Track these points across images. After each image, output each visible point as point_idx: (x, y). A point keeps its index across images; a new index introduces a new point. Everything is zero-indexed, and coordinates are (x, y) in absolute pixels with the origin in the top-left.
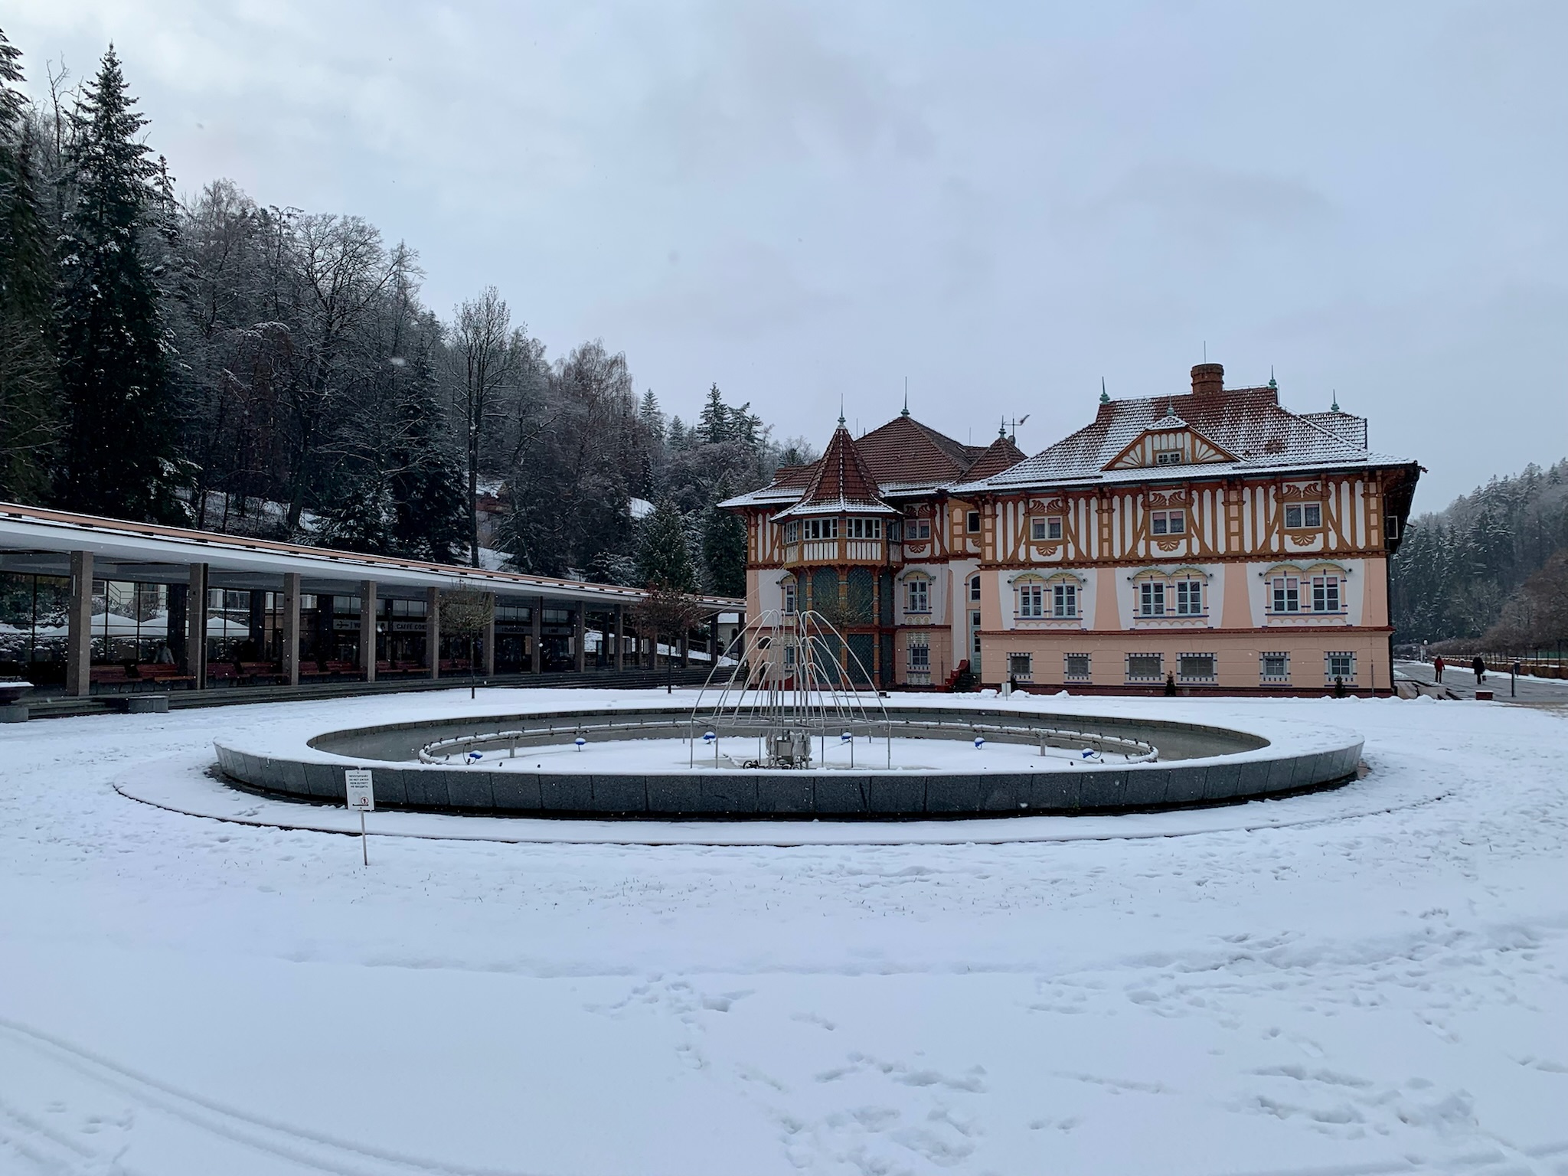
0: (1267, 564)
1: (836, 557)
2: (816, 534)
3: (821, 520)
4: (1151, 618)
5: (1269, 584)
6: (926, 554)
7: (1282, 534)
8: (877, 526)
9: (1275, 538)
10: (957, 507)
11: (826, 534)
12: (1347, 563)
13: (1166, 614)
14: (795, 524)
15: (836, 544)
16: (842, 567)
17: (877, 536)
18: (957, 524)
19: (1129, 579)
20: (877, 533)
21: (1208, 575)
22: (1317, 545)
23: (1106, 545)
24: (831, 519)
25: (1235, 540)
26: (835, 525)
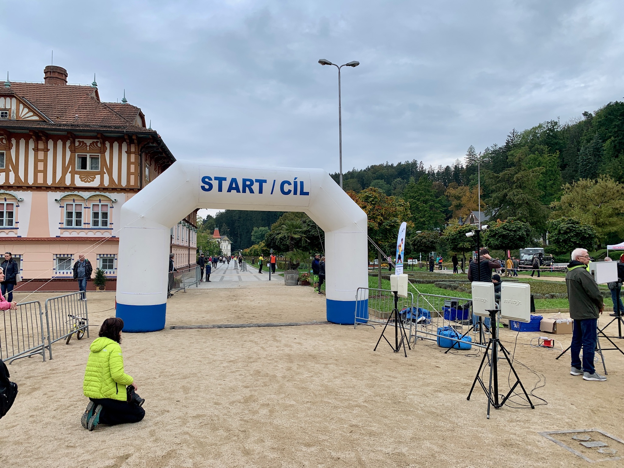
0: (62, 193)
5: (63, 207)
7: (73, 173)
9: (68, 176)
12: (114, 196)
21: (20, 199)
22: (96, 183)
25: (40, 176)
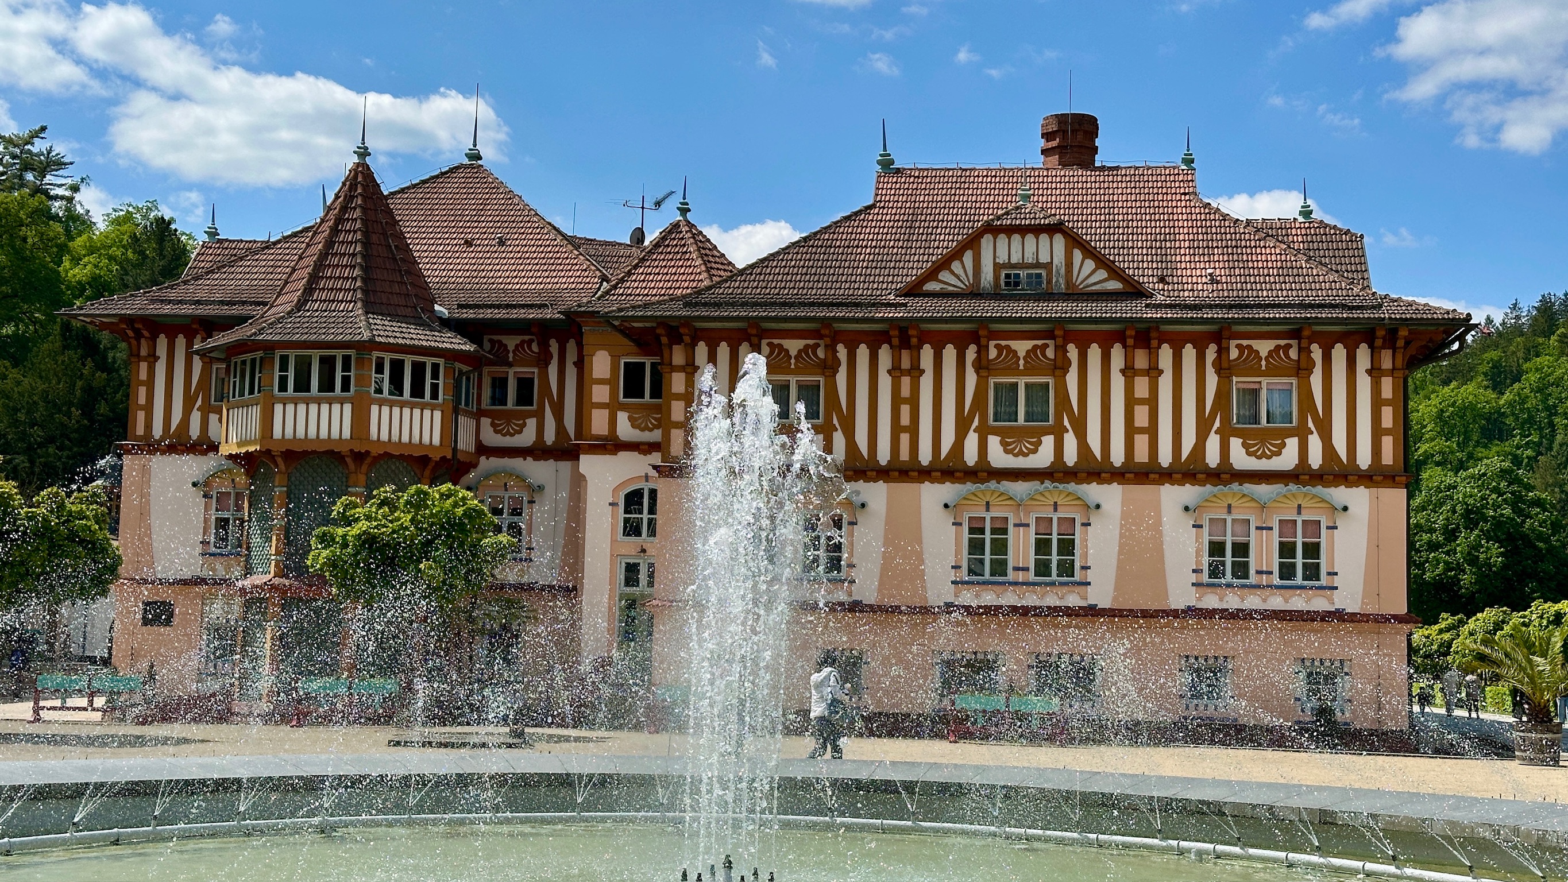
0: (1197, 489)
1: (347, 434)
2: (302, 385)
3: (316, 354)
4: (984, 583)
5: (1201, 526)
6: (527, 437)
7: (1226, 433)
8: (435, 375)
9: (1213, 443)
10: (603, 346)
11: (327, 385)
12: (1340, 494)
13: (1011, 576)
14: (253, 361)
15: (348, 408)
16: (359, 457)
17: (435, 395)
18: (601, 382)
19: (946, 506)
20: (435, 388)
21: (1092, 505)
22: (1288, 459)
23: (905, 438)
24: (339, 354)
25: (1141, 442)
26: (346, 367)
